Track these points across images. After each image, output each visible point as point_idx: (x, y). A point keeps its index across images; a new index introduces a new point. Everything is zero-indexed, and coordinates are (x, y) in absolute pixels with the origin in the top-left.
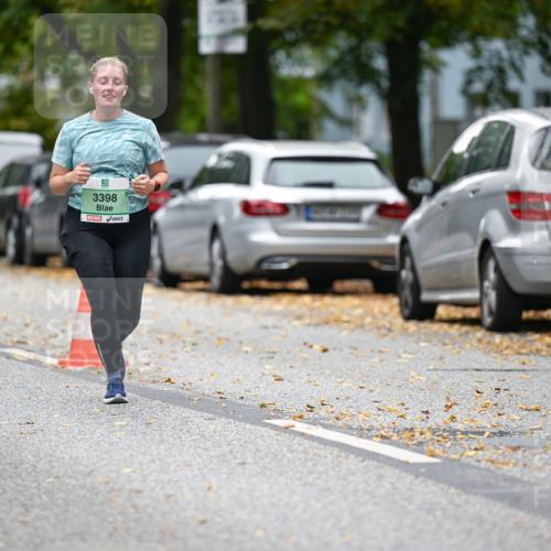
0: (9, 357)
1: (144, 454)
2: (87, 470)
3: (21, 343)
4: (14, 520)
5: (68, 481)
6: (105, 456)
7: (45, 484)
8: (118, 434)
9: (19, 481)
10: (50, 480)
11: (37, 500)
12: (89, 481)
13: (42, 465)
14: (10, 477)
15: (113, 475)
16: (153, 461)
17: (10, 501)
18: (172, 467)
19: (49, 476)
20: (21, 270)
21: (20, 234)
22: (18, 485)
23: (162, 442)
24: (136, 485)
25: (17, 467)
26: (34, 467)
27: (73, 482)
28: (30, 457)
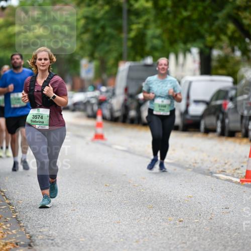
0: (218, 178)
3: (223, 172)
5: (244, 234)
7: (234, 236)
9: (222, 234)
10: (235, 234)
11: (230, 243)
13: (232, 227)
14: (218, 233)
17: (218, 244)
19: (235, 232)
20: (223, 139)
21: (223, 122)
22: (221, 236)
25: (221, 228)
26: (229, 228)
27: (247, 235)
28: (227, 223)
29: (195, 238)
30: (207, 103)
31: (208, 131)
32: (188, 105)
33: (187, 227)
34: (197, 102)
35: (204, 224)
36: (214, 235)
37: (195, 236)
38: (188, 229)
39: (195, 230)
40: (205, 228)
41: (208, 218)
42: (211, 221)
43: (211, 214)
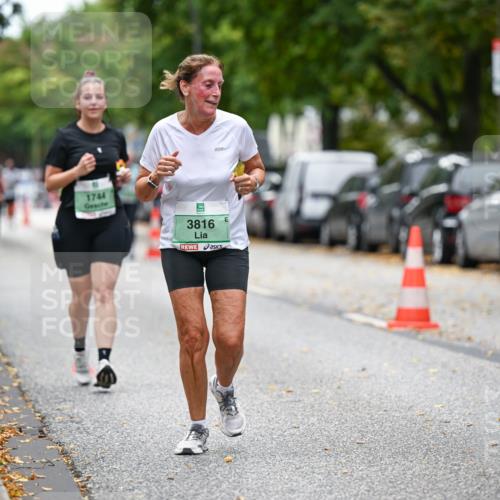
0: (350, 321)
1: (451, 394)
2: (408, 406)
3: (359, 311)
4: (353, 442)
5: (394, 413)
6: (421, 395)
7: (377, 416)
8: (432, 379)
9: (357, 413)
10: (380, 413)
11: (370, 428)
12: (409, 413)
13: (375, 402)
14: (351, 410)
15: (428, 409)
16: (457, 399)
18: (472, 404)
19: (380, 408)
21: (359, 228)
22: (356, 416)
23: (464, 384)
24: (445, 417)
25: (355, 403)
26: (369, 403)
27: (397, 414)
28: (365, 395)
29: (313, 420)
30: (334, 198)
31: (335, 243)
32: (300, 201)
33: (299, 401)
34: (316, 196)
35: (328, 397)
36: (345, 414)
37: (313, 415)
38: (301, 405)
39: (313, 407)
40: (330, 402)
41: (335, 386)
42: (339, 391)
43: (340, 379)
